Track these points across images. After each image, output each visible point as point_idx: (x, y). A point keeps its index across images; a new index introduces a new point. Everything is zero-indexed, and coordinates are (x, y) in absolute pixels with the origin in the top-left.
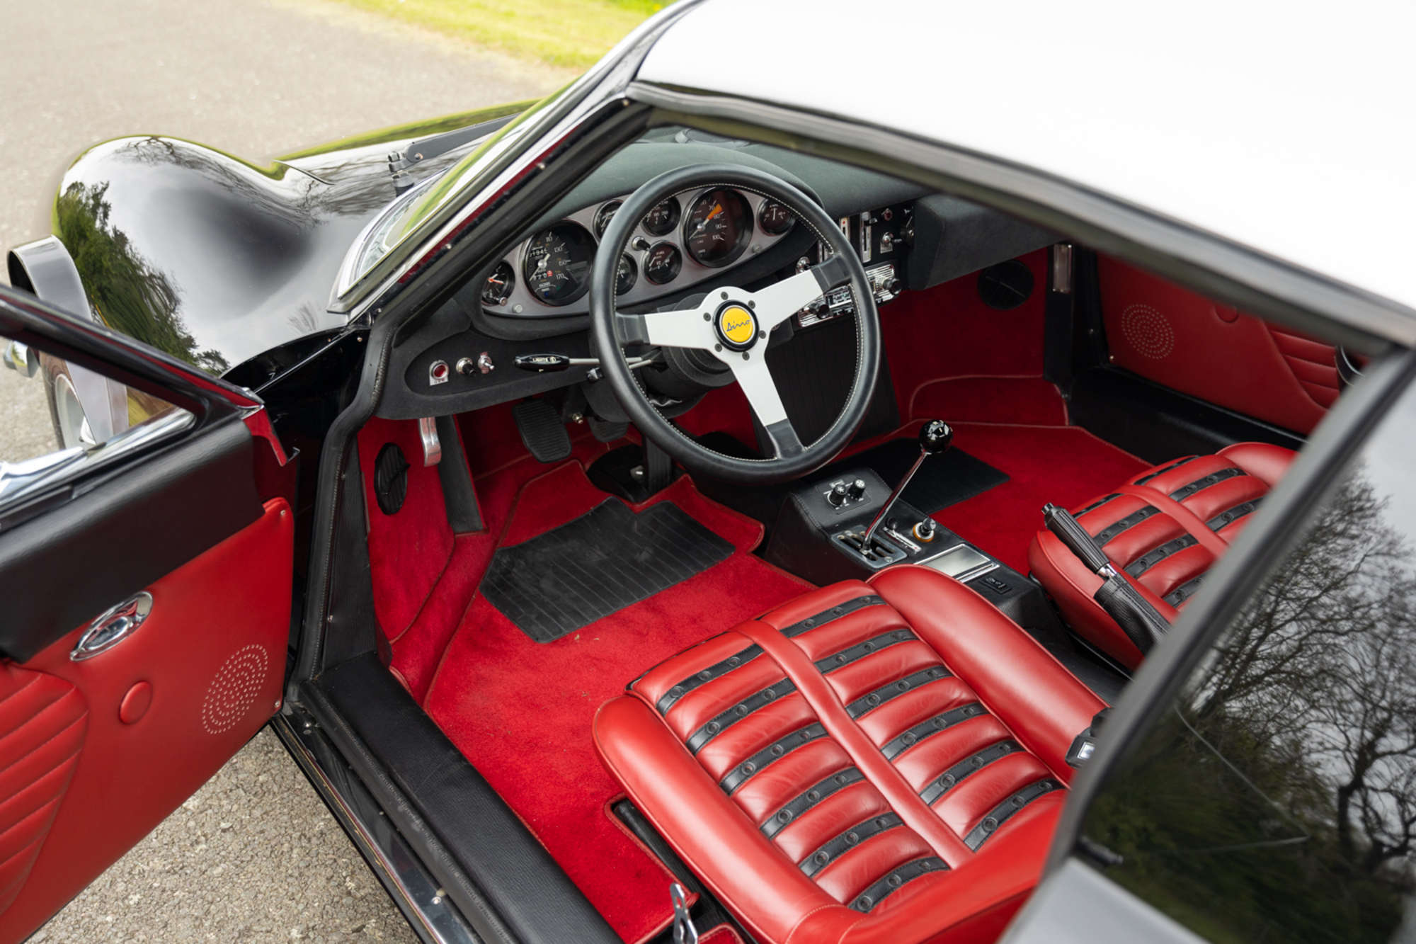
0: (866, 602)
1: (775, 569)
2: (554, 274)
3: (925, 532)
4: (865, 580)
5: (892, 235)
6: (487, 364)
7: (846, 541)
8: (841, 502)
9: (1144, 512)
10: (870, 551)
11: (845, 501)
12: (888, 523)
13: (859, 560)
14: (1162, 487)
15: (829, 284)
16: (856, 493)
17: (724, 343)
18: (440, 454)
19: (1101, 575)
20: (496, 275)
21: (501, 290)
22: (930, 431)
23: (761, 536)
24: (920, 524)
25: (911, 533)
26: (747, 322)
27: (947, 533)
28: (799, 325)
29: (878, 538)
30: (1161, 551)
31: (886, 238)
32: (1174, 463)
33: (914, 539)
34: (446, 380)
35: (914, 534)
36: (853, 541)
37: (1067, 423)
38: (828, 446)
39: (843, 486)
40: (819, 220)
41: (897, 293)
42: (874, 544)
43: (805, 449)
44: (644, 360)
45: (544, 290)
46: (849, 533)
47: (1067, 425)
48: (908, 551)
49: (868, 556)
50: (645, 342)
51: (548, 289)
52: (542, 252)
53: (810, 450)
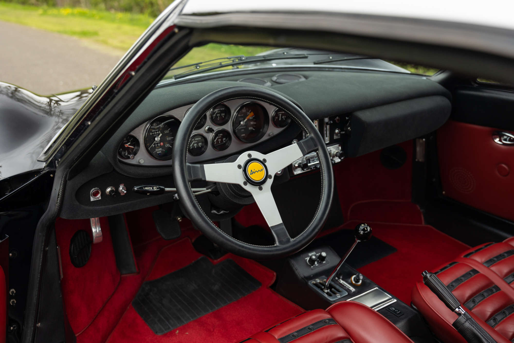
0: (326, 323)
1: (280, 297)
2: (164, 144)
3: (357, 280)
4: (325, 309)
5: (340, 130)
6: (123, 190)
7: (316, 285)
8: (314, 263)
9: (471, 273)
10: (329, 291)
11: (316, 263)
12: (338, 275)
13: (323, 295)
14: (478, 259)
15: (306, 150)
16: (321, 259)
17: (248, 181)
18: (102, 237)
19: (456, 312)
20: (129, 143)
21: (132, 151)
22: (360, 229)
23: (275, 278)
24: (354, 276)
25: (350, 281)
26: (262, 170)
27: (368, 281)
28: (293, 174)
29: (333, 283)
30: (482, 294)
31: (337, 131)
32: (482, 246)
33: (351, 284)
34: (100, 198)
35: (351, 281)
36: (319, 284)
37: (423, 222)
38: (304, 239)
39: (315, 255)
40: (301, 117)
41: (342, 158)
42: (330, 287)
43: (292, 240)
44: (207, 189)
45: (158, 152)
46: (318, 281)
47: (423, 224)
48: (348, 290)
49: (327, 293)
50: (203, 179)
51: (160, 152)
52: (158, 133)
53: (295, 241)
